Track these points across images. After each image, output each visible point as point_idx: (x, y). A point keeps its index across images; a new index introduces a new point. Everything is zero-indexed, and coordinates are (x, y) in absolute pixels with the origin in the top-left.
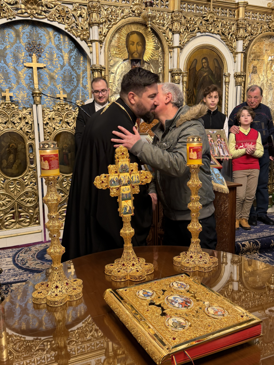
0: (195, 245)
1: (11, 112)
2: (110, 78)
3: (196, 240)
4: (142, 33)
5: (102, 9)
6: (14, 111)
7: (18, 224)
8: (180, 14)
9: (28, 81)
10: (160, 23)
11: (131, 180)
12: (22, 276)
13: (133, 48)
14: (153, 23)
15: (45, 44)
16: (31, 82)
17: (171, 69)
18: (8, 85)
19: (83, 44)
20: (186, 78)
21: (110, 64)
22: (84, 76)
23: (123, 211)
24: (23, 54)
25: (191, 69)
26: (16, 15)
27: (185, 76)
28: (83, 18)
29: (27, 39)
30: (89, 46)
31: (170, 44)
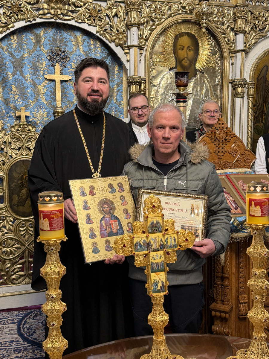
0: (259, 342)
1: (27, 135)
2: (151, 92)
3: (260, 336)
4: (194, 34)
5: (144, 6)
6: (30, 134)
7: (27, 278)
8: (246, 9)
9: (49, 97)
10: (218, 22)
11: (165, 243)
12: (26, 352)
13: (182, 54)
14: (210, 21)
15: (71, 51)
16: (53, 98)
17: (232, 79)
18: (24, 102)
19: (118, 51)
20: (253, 90)
21: (152, 75)
22: (119, 90)
23: (153, 288)
24: (44, 64)
25: (259, 78)
26: (37, 17)
27: (251, 88)
28: (119, 18)
29: (50, 45)
30: (126, 53)
31: (231, 47)
